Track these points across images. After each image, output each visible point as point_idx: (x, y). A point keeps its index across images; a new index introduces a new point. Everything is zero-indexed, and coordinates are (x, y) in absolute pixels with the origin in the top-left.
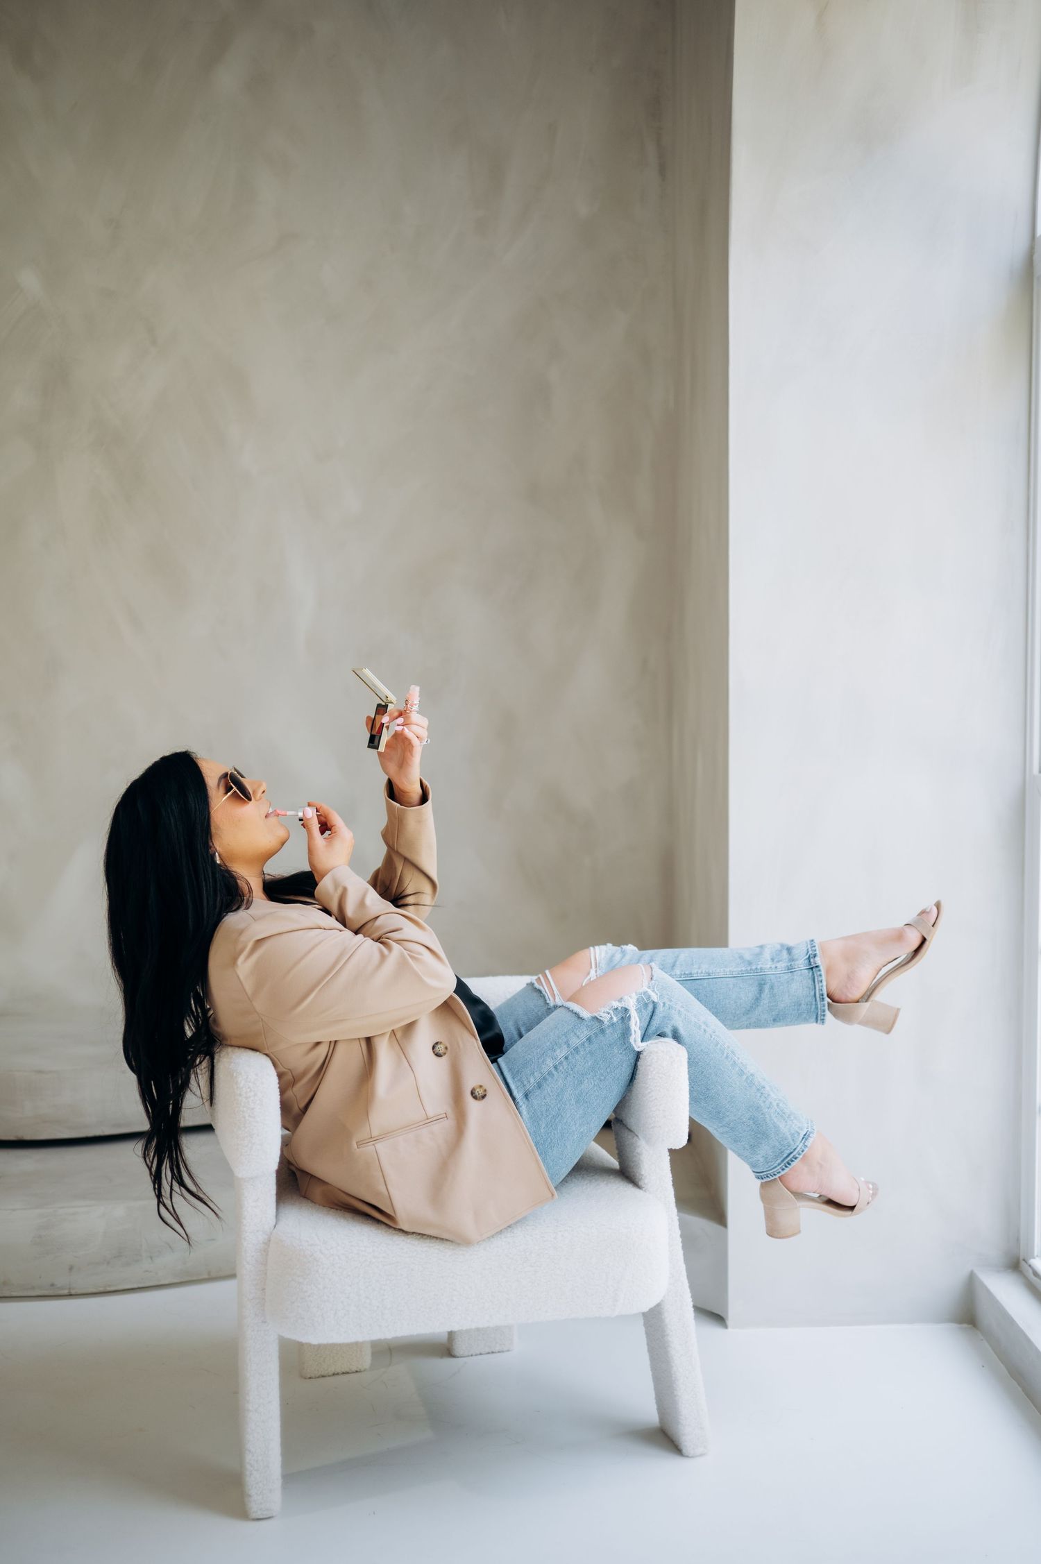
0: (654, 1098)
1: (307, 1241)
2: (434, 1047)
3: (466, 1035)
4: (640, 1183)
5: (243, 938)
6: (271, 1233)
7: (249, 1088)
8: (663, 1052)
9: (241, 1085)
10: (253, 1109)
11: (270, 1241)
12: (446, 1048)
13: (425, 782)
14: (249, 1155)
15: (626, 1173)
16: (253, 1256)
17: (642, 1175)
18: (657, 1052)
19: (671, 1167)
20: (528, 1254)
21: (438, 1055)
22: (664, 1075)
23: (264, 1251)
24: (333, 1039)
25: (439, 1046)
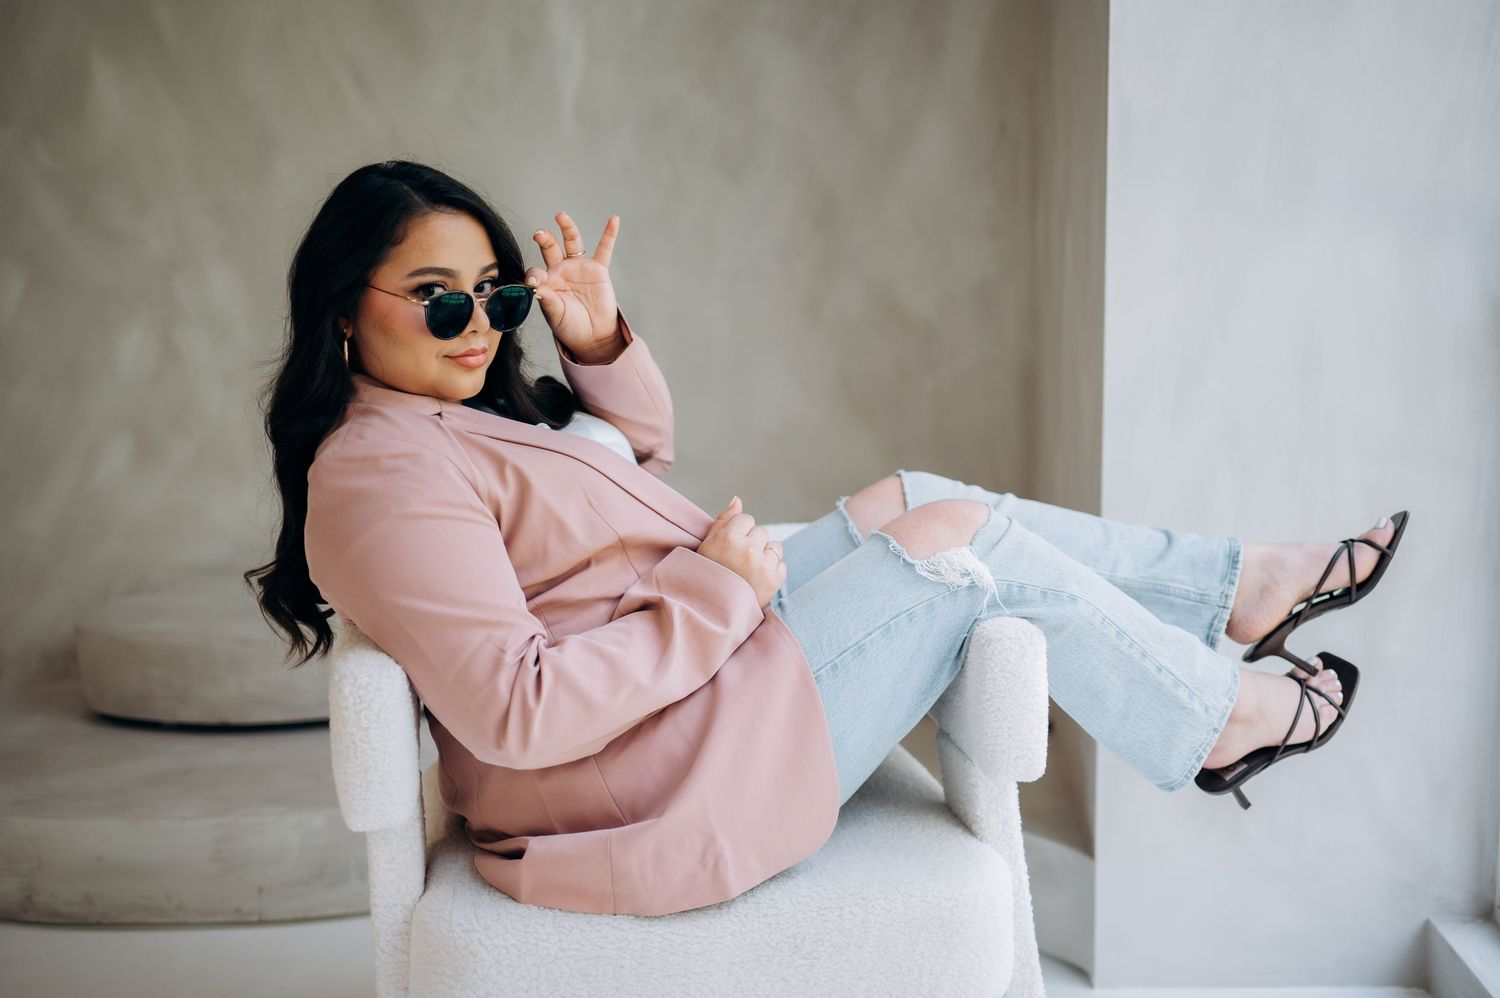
0: (995, 708)
1: (461, 925)
4: (974, 828)
6: (415, 907)
8: (1009, 638)
10: (367, 729)
11: (412, 918)
14: (364, 799)
15: (952, 811)
16: (389, 941)
17: (978, 816)
18: (1000, 640)
19: (1020, 805)
20: (799, 940)
22: (1012, 673)
23: (407, 934)
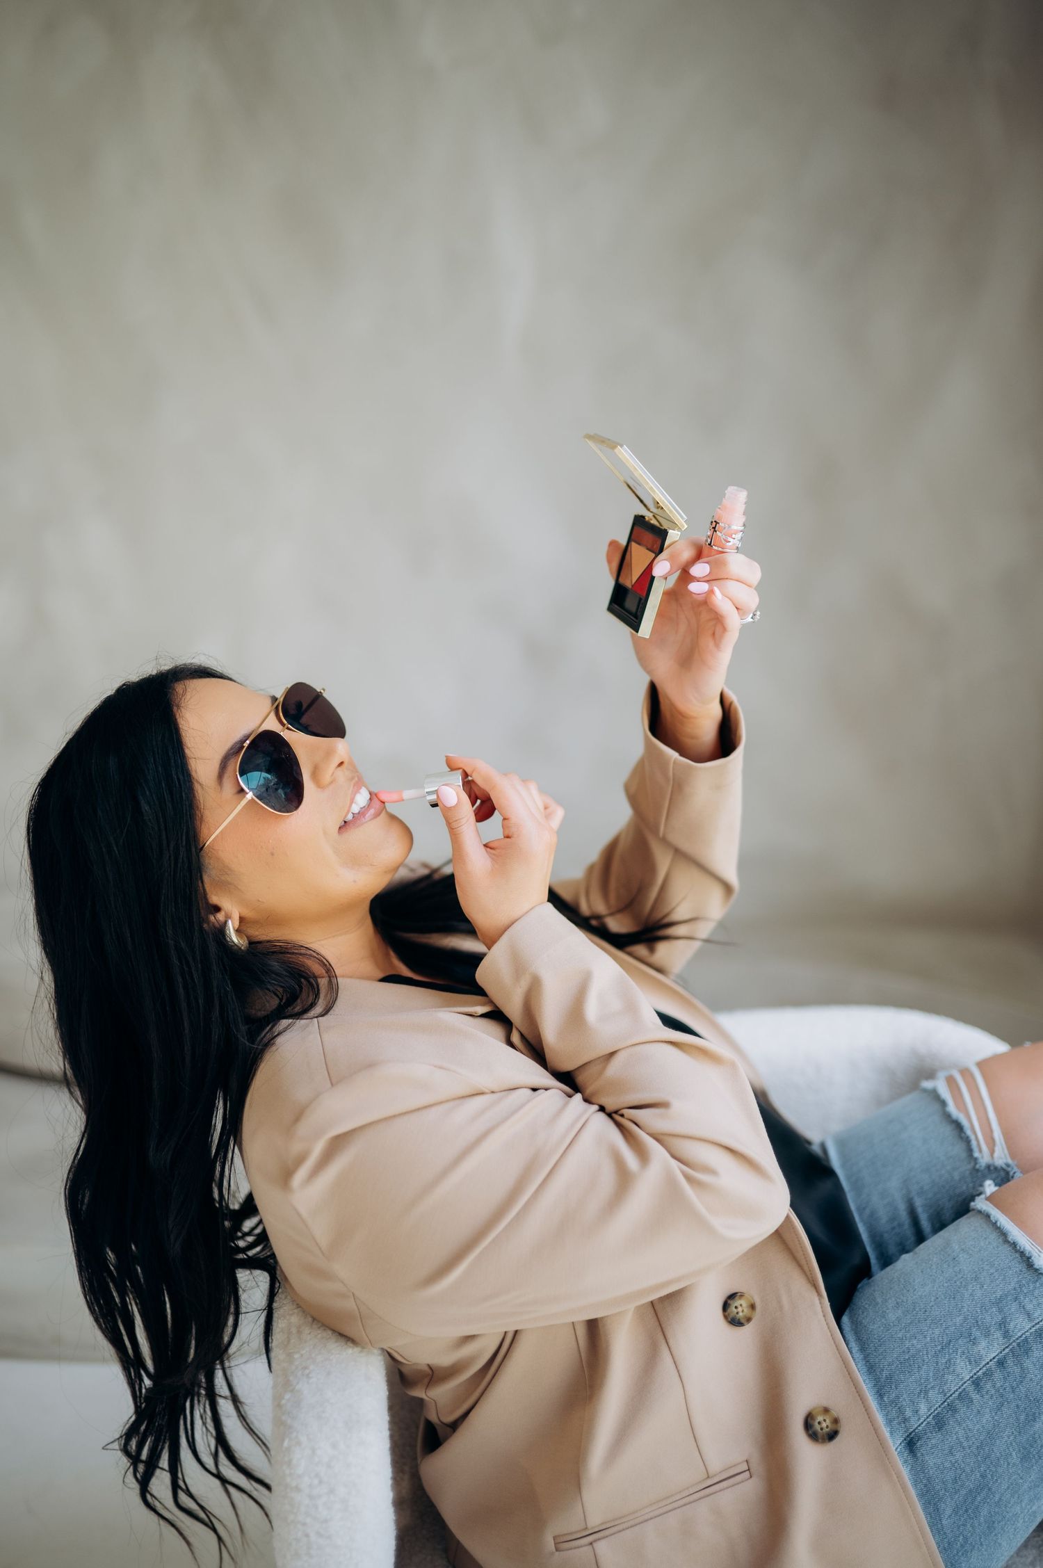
2: (725, 1306)
3: (798, 1284)
5: (303, 1129)
7: (317, 1475)
9: (300, 1471)
12: (753, 1307)
13: (732, 696)
21: (735, 1322)
24: (512, 1329)
25: (737, 1302)
